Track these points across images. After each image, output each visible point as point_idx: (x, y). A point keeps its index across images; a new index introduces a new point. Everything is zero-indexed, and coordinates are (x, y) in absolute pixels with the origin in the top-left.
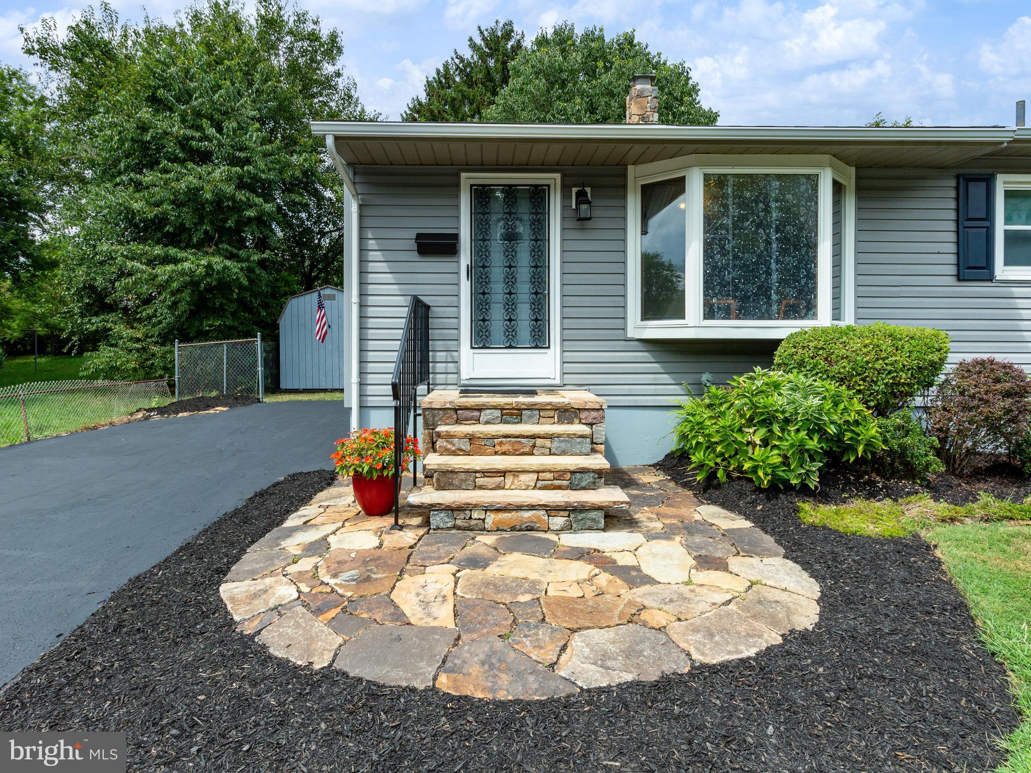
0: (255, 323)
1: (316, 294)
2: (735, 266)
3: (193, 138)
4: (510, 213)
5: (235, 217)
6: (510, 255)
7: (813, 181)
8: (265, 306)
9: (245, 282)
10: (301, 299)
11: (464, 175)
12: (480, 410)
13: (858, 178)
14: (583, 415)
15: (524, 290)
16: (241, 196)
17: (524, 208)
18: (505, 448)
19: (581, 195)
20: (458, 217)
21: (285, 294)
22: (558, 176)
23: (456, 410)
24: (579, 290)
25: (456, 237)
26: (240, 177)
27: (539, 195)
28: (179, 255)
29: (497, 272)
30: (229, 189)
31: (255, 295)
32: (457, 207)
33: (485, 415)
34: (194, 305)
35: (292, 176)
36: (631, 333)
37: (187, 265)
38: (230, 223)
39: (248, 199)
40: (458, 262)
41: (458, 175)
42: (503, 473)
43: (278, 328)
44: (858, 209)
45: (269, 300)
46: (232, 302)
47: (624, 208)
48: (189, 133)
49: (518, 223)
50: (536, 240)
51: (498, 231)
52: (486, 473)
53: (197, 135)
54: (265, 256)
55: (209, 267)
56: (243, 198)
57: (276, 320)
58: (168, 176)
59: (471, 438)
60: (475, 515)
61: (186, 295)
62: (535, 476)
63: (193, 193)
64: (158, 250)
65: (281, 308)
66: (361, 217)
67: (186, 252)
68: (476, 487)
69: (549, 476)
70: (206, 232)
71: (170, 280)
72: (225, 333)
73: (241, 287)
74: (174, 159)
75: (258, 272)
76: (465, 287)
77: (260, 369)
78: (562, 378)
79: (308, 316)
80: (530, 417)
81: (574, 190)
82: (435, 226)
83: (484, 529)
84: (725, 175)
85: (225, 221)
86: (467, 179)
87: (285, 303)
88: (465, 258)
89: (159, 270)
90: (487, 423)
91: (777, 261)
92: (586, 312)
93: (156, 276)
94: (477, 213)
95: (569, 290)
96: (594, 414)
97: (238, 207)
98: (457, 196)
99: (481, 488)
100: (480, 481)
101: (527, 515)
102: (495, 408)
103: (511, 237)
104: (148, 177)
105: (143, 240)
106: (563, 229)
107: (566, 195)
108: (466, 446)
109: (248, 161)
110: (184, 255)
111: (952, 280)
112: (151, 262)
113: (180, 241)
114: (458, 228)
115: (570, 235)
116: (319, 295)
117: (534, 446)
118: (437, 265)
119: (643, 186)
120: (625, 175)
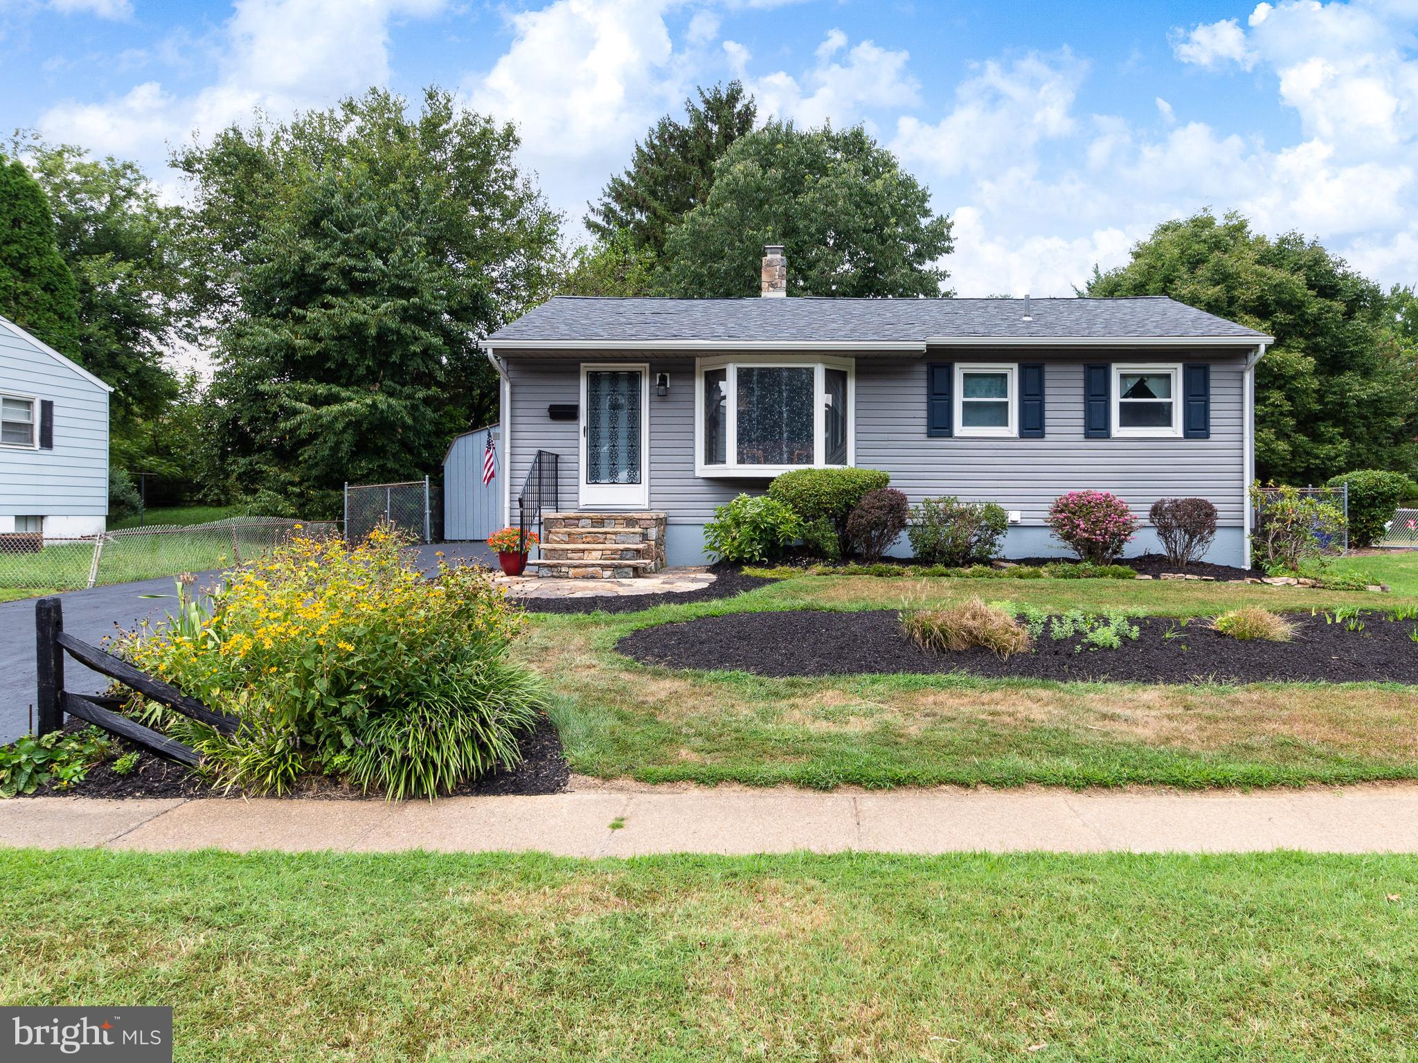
0: (417, 466)
1: (484, 435)
2: (758, 429)
3: (354, 268)
4: (614, 391)
5: (399, 352)
6: (614, 419)
7: (810, 372)
8: (429, 446)
9: (409, 421)
10: (469, 438)
11: (582, 365)
12: (579, 519)
13: (857, 365)
14: (641, 522)
15: (623, 443)
16: (408, 329)
17: (624, 387)
18: (588, 540)
19: (663, 379)
20: (578, 394)
21: (451, 431)
22: (647, 365)
23: (564, 519)
24: (662, 443)
25: (576, 408)
26: (405, 310)
27: (634, 378)
28: (343, 394)
29: (604, 431)
30: (392, 323)
31: (418, 434)
32: (578, 386)
33: (582, 523)
34: (356, 446)
35: (461, 302)
36: (698, 474)
37: (352, 405)
38: (395, 358)
39: (413, 332)
40: (578, 424)
41: (578, 365)
42: (583, 551)
43: (443, 471)
44: (857, 387)
45: (433, 439)
46: (394, 442)
47: (693, 387)
48: (352, 262)
49: (619, 397)
50: (632, 409)
51: (605, 404)
52: (574, 551)
53: (361, 265)
54: (430, 392)
55: (374, 405)
56: (409, 333)
57: (440, 462)
58: (332, 311)
59: (569, 534)
60: (563, 570)
61: (348, 437)
62: (600, 553)
63: (358, 329)
64: (321, 389)
65: (447, 448)
66: (512, 394)
67: (348, 390)
68: (568, 559)
69: (609, 552)
70: (368, 367)
71: (336, 419)
72: (386, 475)
73: (405, 427)
74: (335, 292)
75: (422, 409)
76: (583, 442)
77: (428, 511)
78: (649, 505)
79: (477, 457)
80: (609, 524)
81: (658, 375)
82: (562, 399)
83: (568, 578)
84: (752, 369)
85: (389, 355)
86: (585, 367)
87: (451, 443)
88: (583, 421)
89: (324, 410)
90: (583, 527)
91: (787, 425)
92: (665, 459)
93: (320, 417)
94: (591, 391)
95: (655, 443)
96: (648, 522)
97: (403, 340)
98: (578, 379)
99: (570, 559)
100: (569, 555)
101: (590, 569)
102: (587, 518)
103: (615, 407)
104: (313, 314)
105: (305, 379)
106: (650, 402)
107: (652, 378)
108: (566, 539)
109: (413, 292)
110: (348, 394)
111: (924, 437)
112: (316, 401)
113: (341, 377)
114: (579, 401)
115: (656, 405)
116: (489, 435)
117: (606, 539)
118: (564, 426)
119: (706, 372)
120: (693, 365)
